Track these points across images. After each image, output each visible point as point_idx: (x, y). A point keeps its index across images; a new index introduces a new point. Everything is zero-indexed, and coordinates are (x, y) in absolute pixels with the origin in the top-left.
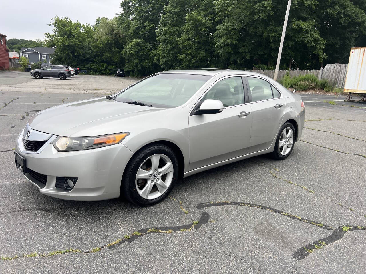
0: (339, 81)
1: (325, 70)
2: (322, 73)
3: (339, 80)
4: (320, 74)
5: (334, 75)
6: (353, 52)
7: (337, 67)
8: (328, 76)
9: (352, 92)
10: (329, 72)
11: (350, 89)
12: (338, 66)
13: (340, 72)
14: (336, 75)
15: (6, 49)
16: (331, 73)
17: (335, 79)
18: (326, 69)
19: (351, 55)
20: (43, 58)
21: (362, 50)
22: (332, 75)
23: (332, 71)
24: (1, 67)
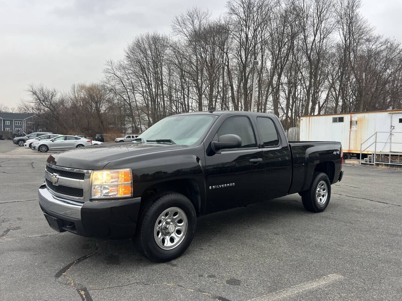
6: (302, 120)
7: (298, 130)
8: (292, 138)
10: (292, 134)
19: (301, 122)
20: (7, 123)
21: (308, 118)
22: (295, 136)
23: (294, 133)
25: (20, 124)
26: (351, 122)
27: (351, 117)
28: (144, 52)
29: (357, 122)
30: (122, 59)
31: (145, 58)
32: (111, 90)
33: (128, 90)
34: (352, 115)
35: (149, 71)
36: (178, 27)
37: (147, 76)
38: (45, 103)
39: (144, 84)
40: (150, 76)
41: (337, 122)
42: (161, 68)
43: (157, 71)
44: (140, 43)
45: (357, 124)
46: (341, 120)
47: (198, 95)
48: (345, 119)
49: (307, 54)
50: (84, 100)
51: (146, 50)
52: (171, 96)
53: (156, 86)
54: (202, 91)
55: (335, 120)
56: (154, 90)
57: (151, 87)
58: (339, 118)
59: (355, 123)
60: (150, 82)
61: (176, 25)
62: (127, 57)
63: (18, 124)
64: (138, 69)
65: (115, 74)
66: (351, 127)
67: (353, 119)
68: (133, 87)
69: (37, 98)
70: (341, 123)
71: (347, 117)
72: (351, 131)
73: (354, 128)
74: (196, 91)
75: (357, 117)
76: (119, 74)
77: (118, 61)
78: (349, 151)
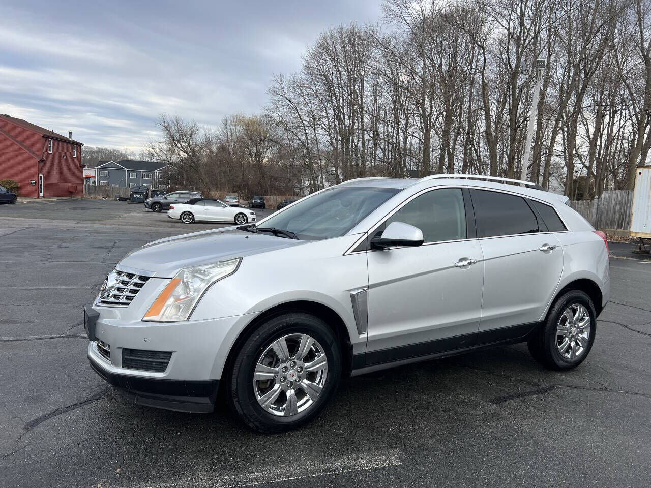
0: (627, 219)
1: (602, 200)
2: (598, 205)
3: (627, 216)
4: (595, 206)
5: (618, 208)
6: (640, 173)
7: (621, 195)
8: (607, 211)
9: (643, 236)
10: (609, 203)
11: (640, 232)
12: (624, 195)
13: (627, 204)
14: (621, 209)
15: (80, 164)
16: (613, 205)
17: (620, 215)
18: (604, 199)
19: (638, 178)
20: (132, 176)
22: (615, 209)
23: (613, 202)
24: (71, 192)
25: (150, 178)
28: (334, 57)
30: (298, 71)
31: (334, 69)
32: (278, 124)
33: (306, 123)
35: (341, 90)
36: (394, 7)
37: (336, 98)
38: (181, 144)
39: (331, 112)
40: (343, 99)
42: (362, 84)
43: (354, 91)
44: (328, 43)
47: (423, 132)
49: (642, 49)
50: (239, 140)
51: (336, 54)
52: (376, 132)
53: (350, 116)
54: (430, 123)
56: (347, 122)
57: (343, 118)
60: (342, 110)
61: (391, 5)
62: (306, 66)
63: (148, 178)
64: (322, 87)
65: (286, 97)
68: (314, 119)
74: (419, 124)
76: (292, 95)
77: (292, 75)
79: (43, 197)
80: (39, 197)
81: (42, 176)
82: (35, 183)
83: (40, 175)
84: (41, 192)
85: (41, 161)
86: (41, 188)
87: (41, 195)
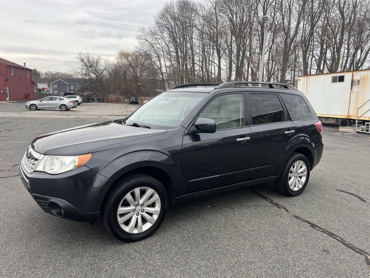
6: (300, 80)
15: (31, 81)
19: (299, 82)
21: (306, 78)
24: (26, 97)
26: (352, 81)
27: (353, 75)
29: (359, 81)
33: (159, 55)
34: (354, 73)
38: (91, 69)
41: (337, 82)
45: (359, 84)
46: (341, 79)
48: (345, 79)
55: (334, 80)
58: (340, 77)
59: (356, 82)
62: (157, 22)
65: (147, 40)
66: (352, 88)
67: (355, 78)
69: (84, 64)
70: (341, 83)
71: (348, 76)
72: (352, 92)
73: (355, 89)
75: (359, 76)
78: (347, 116)
79: (9, 100)
80: (6, 100)
81: (8, 88)
82: (3, 92)
83: (6, 88)
84: (7, 98)
85: (6, 80)
86: (7, 95)
87: (8, 99)
